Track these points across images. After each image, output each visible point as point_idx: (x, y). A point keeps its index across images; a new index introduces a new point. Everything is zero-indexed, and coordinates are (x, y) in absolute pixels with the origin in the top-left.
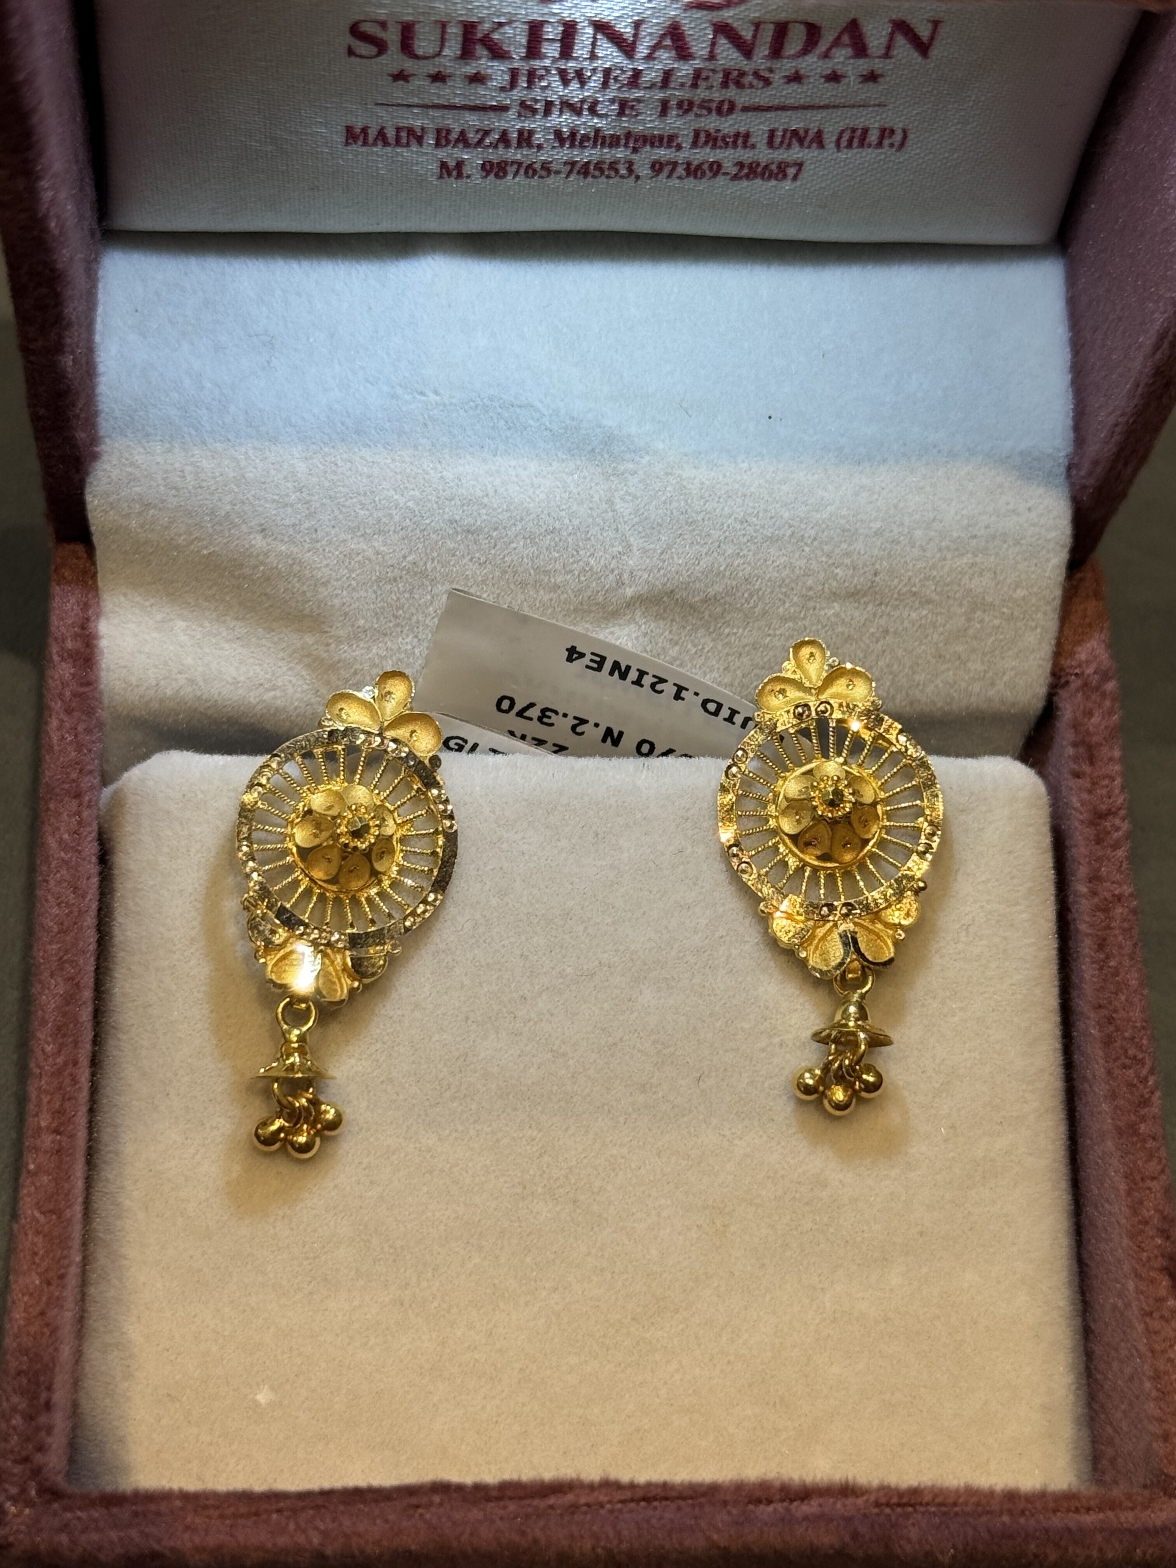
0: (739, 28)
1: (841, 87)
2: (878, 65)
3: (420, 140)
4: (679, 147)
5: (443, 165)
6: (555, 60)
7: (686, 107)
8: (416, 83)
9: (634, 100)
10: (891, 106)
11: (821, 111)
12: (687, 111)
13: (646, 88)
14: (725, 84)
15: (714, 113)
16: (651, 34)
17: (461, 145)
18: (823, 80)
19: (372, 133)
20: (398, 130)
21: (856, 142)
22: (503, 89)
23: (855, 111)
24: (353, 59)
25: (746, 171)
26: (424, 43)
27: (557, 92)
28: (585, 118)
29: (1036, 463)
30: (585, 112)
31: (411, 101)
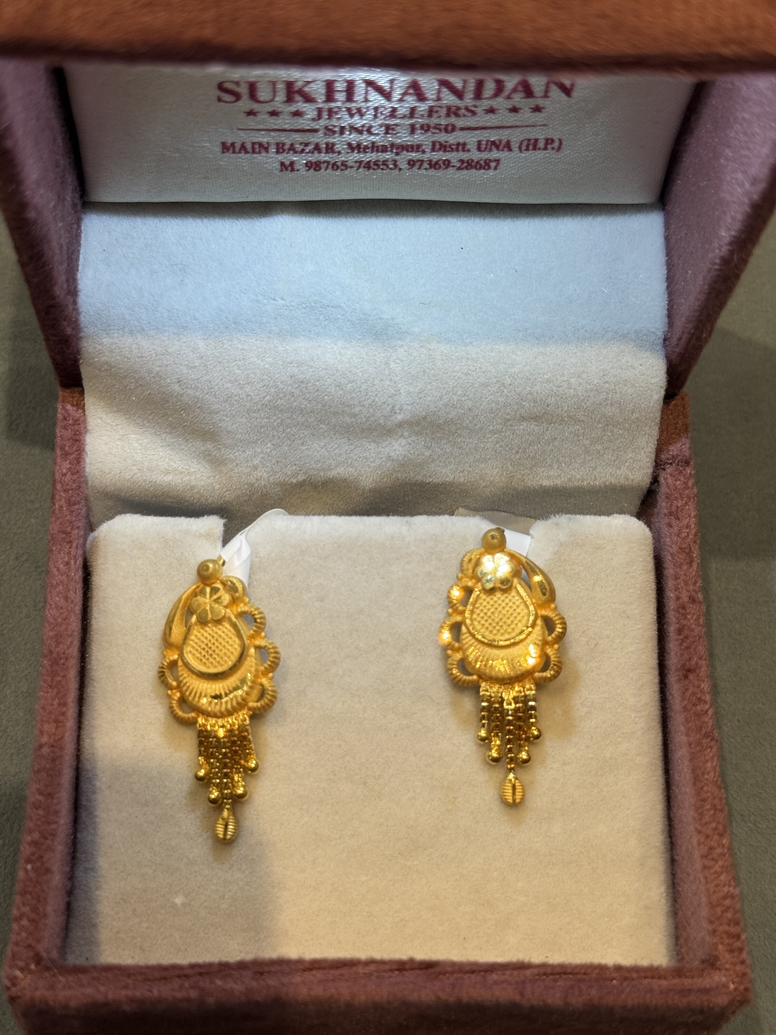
0: (454, 83)
1: (519, 115)
2: (540, 102)
3: (267, 149)
4: (424, 152)
5: (282, 164)
6: (344, 102)
7: (426, 128)
8: (260, 117)
9: (394, 125)
10: (551, 126)
11: (508, 129)
12: (427, 131)
13: (400, 118)
14: (448, 115)
15: (443, 131)
16: (400, 87)
17: (291, 152)
18: (507, 111)
19: (238, 146)
21: (531, 147)
22: (313, 119)
23: (529, 129)
24: (221, 103)
25: (465, 165)
26: (263, 94)
27: (346, 121)
28: (365, 136)
29: (645, 337)
30: (365, 133)
31: (259, 127)
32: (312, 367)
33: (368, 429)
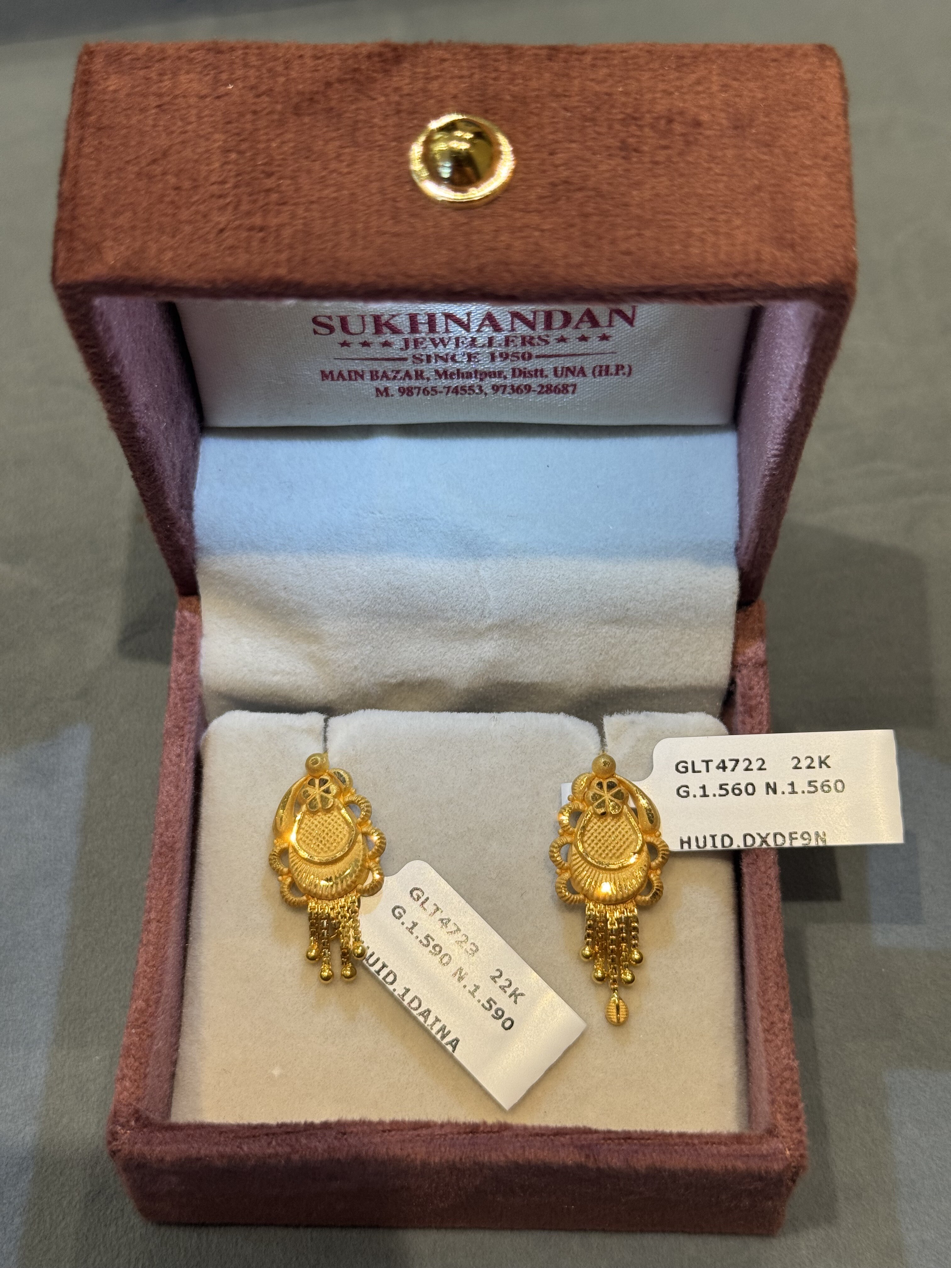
0: (525, 315)
1: (589, 344)
2: (607, 331)
3: (362, 377)
5: (378, 390)
6: (426, 335)
7: (504, 356)
8: (353, 347)
9: (475, 353)
10: (619, 353)
11: (580, 356)
12: (506, 359)
13: (480, 347)
15: (521, 358)
16: (476, 319)
17: (385, 379)
18: (577, 340)
19: (336, 374)
20: (350, 372)
21: (603, 373)
22: (402, 349)
23: (599, 356)
24: (317, 335)
25: (545, 389)
26: (355, 326)
27: (431, 350)
28: (450, 364)
29: (717, 547)
30: (450, 360)
31: (353, 357)
32: (407, 574)
33: (460, 632)
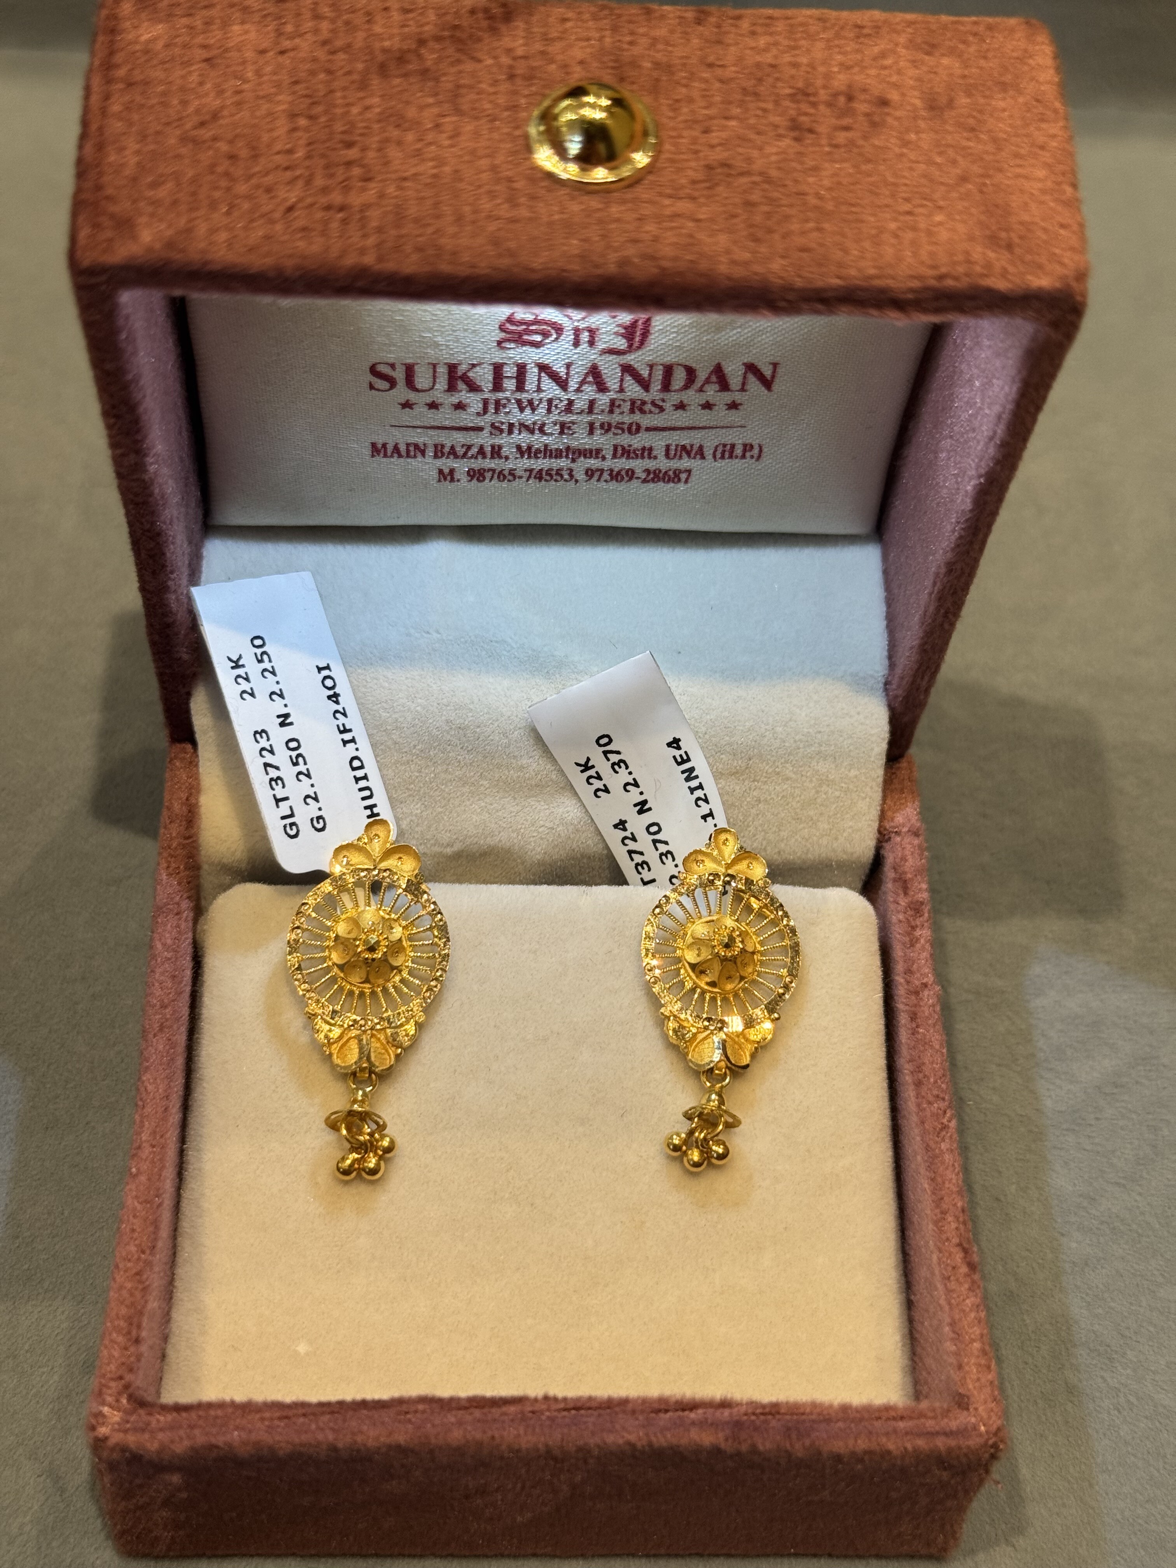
0: (639, 369)
1: (714, 412)
2: (738, 397)
3: (423, 453)
4: (604, 458)
5: (441, 472)
6: (513, 392)
7: (606, 428)
8: (417, 410)
9: (570, 422)
10: (749, 428)
11: (701, 430)
12: (607, 431)
13: (577, 413)
15: (626, 431)
16: (578, 373)
17: (452, 457)
18: (700, 407)
19: (390, 448)
20: (408, 445)
21: (727, 455)
22: (478, 414)
23: (724, 430)
24: (373, 391)
25: (652, 476)
26: (422, 380)
27: (516, 416)
28: (537, 435)
29: (863, 680)
30: (537, 432)
31: (415, 424)
